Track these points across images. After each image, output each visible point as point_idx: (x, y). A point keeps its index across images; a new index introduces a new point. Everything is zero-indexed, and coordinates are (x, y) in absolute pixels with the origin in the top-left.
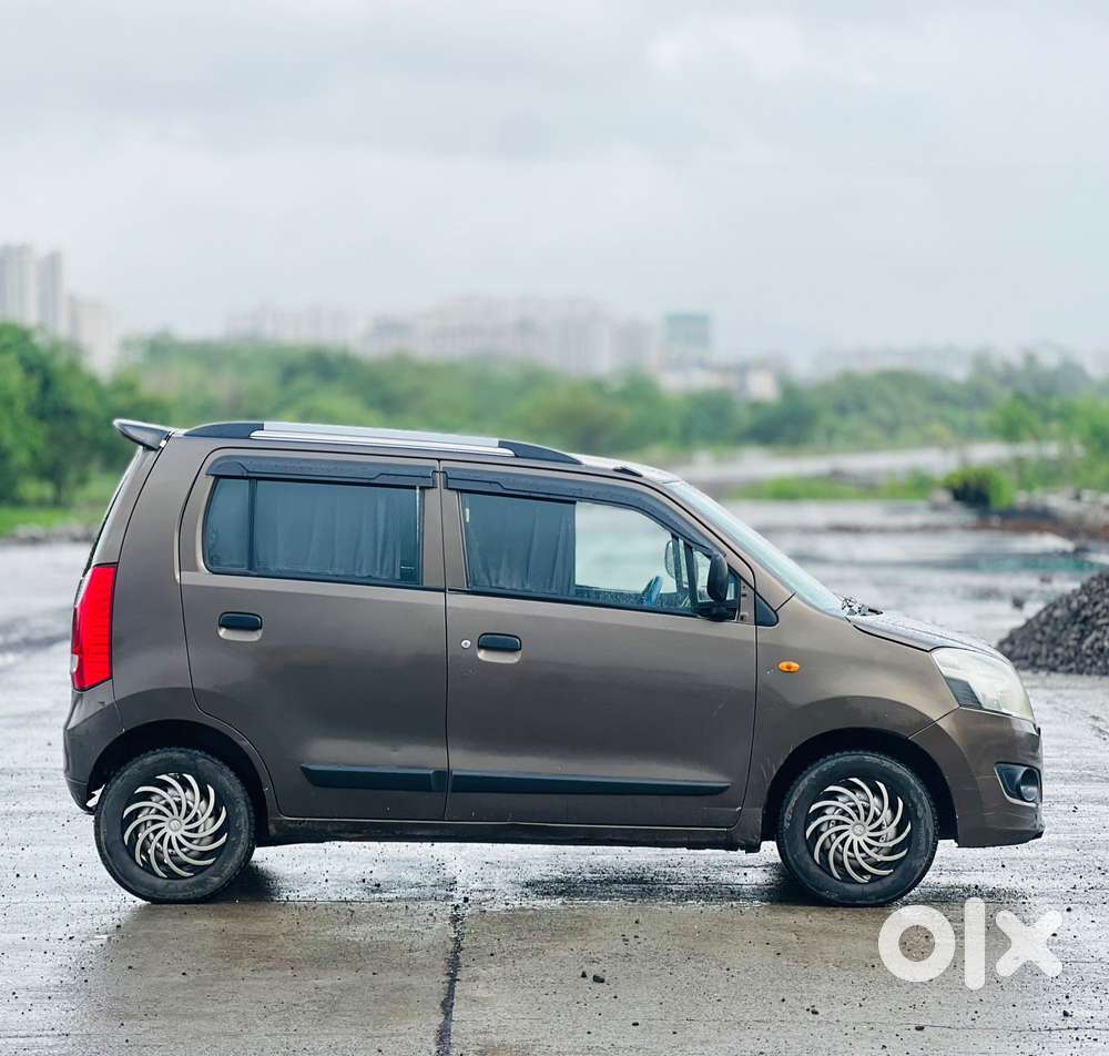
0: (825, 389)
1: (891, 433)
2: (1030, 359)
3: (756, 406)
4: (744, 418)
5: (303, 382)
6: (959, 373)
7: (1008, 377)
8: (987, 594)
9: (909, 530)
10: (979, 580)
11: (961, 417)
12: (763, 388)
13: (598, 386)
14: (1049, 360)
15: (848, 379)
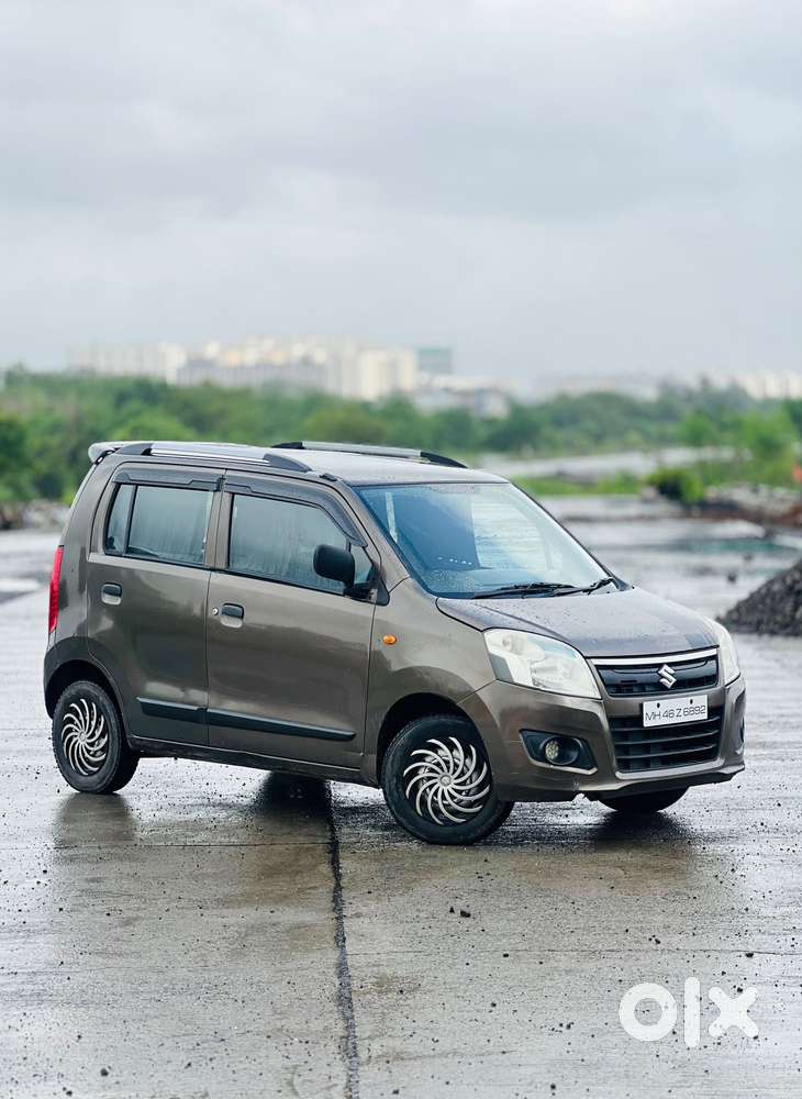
0: (544, 407)
1: (599, 440)
2: (705, 382)
3: (490, 422)
4: (482, 433)
5: (134, 405)
6: (648, 393)
7: (690, 396)
8: (704, 572)
9: (628, 520)
10: (695, 560)
11: (653, 428)
12: (496, 409)
13: (365, 406)
14: (720, 382)
15: (563, 398)
